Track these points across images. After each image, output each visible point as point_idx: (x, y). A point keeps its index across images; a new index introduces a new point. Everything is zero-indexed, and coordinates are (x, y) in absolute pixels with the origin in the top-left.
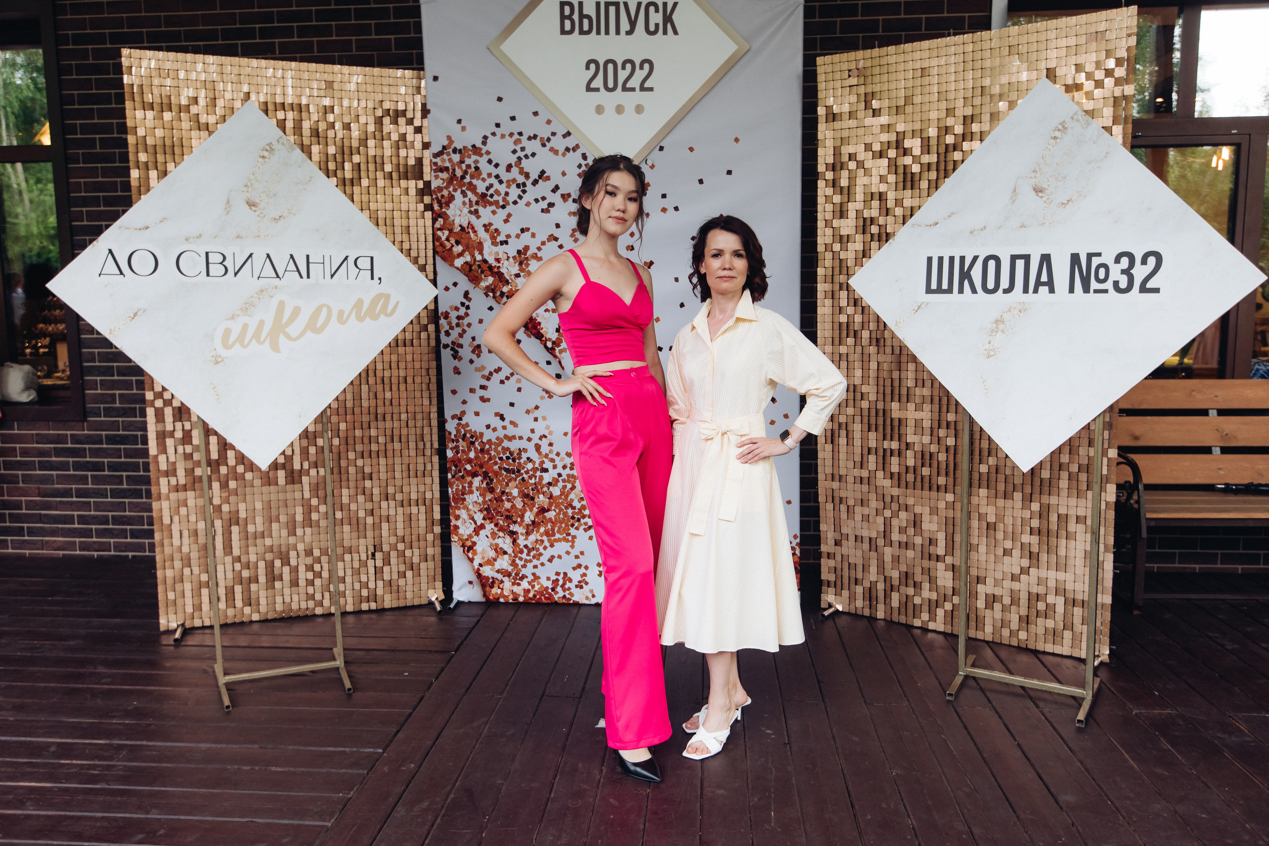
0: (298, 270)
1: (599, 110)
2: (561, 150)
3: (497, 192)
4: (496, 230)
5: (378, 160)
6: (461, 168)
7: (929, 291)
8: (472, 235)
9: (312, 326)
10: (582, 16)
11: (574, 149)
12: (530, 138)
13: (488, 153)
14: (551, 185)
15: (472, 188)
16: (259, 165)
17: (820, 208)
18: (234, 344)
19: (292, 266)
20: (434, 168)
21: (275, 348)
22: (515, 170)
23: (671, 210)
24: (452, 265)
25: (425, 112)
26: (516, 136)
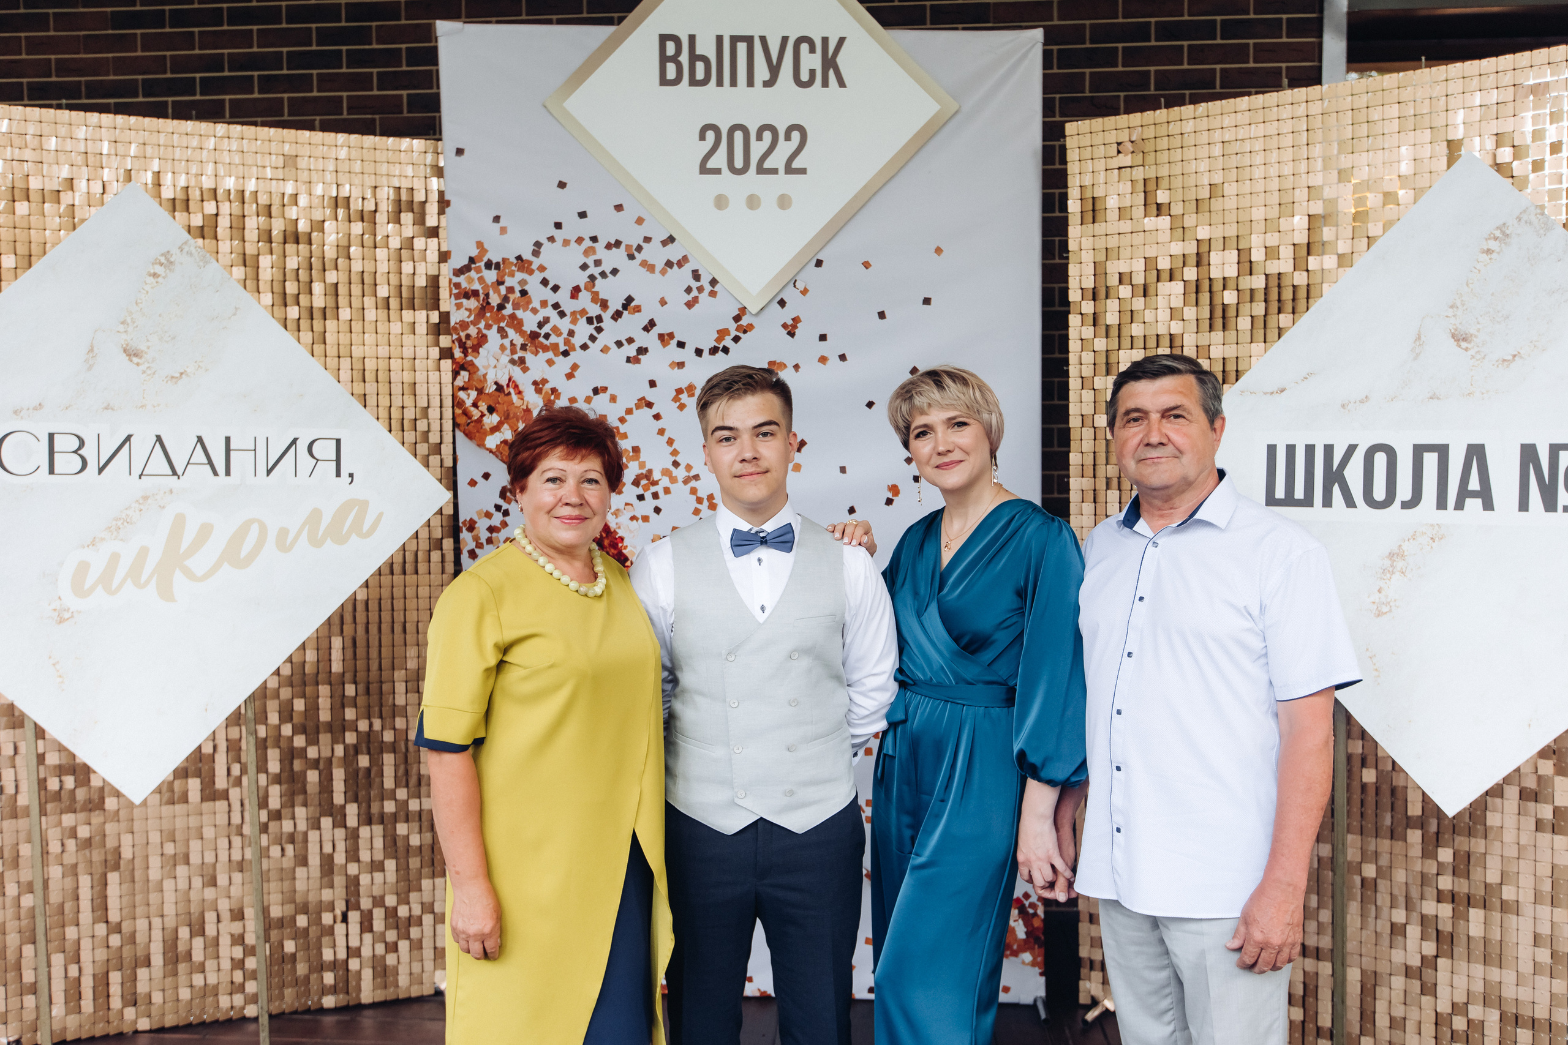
0: (210, 462)
1: (721, 202)
2: (660, 265)
3: (556, 330)
4: (554, 391)
5: (368, 279)
6: (498, 292)
7: (1271, 500)
8: (514, 397)
9: (232, 555)
10: (694, 58)
11: (680, 264)
12: (609, 246)
13: (542, 268)
14: (642, 319)
15: (516, 323)
16: (147, 288)
17: (1073, 358)
18: (93, 588)
19: (199, 454)
20: (455, 291)
21: (166, 593)
22: (585, 296)
23: (834, 360)
24: (481, 445)
25: (444, 204)
26: (587, 243)
